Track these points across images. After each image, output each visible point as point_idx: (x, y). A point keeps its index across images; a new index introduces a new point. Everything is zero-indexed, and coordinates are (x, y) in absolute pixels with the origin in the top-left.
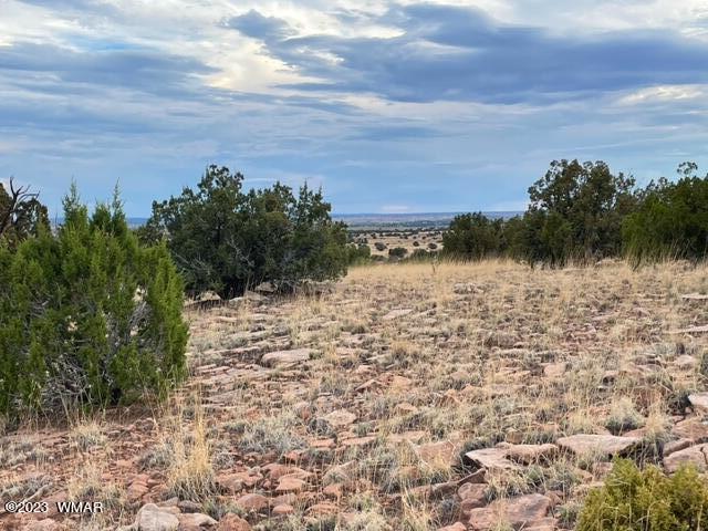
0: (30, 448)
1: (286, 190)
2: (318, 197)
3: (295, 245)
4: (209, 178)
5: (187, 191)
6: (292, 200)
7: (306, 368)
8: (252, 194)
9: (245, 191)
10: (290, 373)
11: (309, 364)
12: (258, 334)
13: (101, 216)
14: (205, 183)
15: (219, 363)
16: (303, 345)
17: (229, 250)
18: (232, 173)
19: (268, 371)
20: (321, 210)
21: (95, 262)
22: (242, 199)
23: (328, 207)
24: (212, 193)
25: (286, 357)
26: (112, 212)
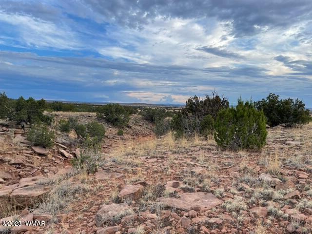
0: (228, 155)
1: (291, 100)
2: (301, 102)
3: (293, 114)
4: (270, 96)
5: (263, 99)
6: (293, 103)
7: (300, 147)
8: (281, 101)
9: (279, 100)
10: (296, 147)
11: (301, 146)
12: (283, 136)
13: (247, 104)
14: (268, 98)
15: (273, 142)
16: (297, 140)
17: (274, 114)
18: (276, 95)
19: (288, 146)
20: (301, 105)
21: (245, 114)
22: (278, 102)
23: (304, 105)
24: (270, 100)
25: (294, 143)
26: (250, 103)
